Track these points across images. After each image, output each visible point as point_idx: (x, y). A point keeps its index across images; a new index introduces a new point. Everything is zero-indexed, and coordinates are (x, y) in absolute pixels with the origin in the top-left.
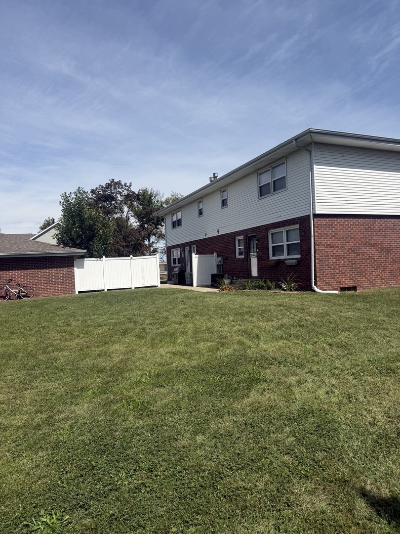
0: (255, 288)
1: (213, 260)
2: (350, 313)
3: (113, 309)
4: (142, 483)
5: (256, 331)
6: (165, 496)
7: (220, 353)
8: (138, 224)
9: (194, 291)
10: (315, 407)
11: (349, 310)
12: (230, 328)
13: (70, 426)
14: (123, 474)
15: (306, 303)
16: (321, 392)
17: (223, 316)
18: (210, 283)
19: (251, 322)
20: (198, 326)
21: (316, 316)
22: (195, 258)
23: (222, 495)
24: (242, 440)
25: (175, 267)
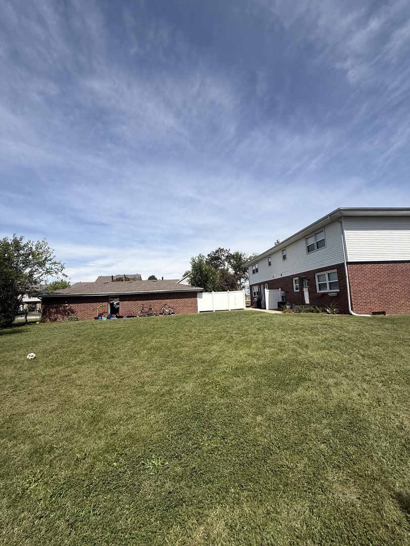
0: (307, 311)
1: (279, 293)
2: (379, 332)
3: (216, 323)
4: (216, 447)
5: (306, 342)
6: (229, 461)
7: (279, 357)
8: (234, 272)
9: (266, 313)
10: (349, 406)
11: (380, 329)
12: (288, 340)
13: (181, 397)
14: (205, 438)
15: (345, 323)
16: (354, 394)
17: (283, 331)
18: (277, 308)
19: (303, 336)
20: (266, 337)
21: (352, 333)
22: (267, 292)
23: (270, 469)
24: (289, 425)
25: (255, 297)
